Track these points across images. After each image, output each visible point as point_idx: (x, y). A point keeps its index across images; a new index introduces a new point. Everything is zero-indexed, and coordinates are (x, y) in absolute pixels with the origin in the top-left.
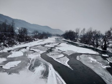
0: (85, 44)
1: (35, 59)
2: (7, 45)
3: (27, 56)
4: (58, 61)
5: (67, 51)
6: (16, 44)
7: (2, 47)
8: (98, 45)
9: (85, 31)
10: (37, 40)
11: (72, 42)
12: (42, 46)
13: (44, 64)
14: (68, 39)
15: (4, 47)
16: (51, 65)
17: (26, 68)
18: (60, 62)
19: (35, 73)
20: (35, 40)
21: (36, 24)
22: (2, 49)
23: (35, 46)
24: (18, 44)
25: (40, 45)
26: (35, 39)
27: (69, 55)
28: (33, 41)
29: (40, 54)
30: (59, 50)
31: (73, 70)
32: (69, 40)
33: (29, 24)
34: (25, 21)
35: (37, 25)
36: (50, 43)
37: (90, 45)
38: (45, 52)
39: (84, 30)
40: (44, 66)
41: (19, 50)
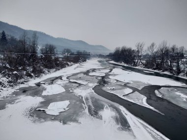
0: (155, 69)
2: (32, 74)
3: (72, 92)
4: (130, 100)
5: (132, 82)
6: (44, 73)
7: (26, 78)
8: (180, 70)
9: (154, 47)
10: (72, 65)
11: (130, 66)
12: (85, 74)
13: (109, 106)
14: (121, 62)
15: (29, 77)
16: (122, 107)
17: (85, 113)
18: (133, 102)
19: (105, 122)
20: (68, 65)
21: (62, 38)
22: (26, 82)
23: (74, 75)
24: (46, 71)
25: (81, 73)
26: (69, 63)
27: (139, 89)
29: (91, 89)
30: (117, 81)
31: (163, 114)
32: (123, 63)
33: (52, 38)
34: (45, 34)
35: (65, 39)
36: (95, 69)
37: (163, 71)
38: (96, 84)
39: (153, 45)
40: (111, 108)
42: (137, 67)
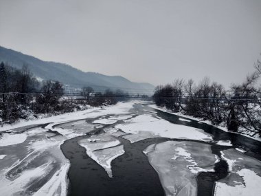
0: (196, 117)
1: (42, 152)
3: (29, 145)
5: (136, 133)
6: (25, 118)
9: (192, 86)
10: (87, 109)
11: (170, 112)
20: (79, 109)
24: (31, 116)
26: (81, 106)
27: (132, 142)
28: (73, 111)
29: (64, 140)
30: (120, 130)
32: (165, 107)
37: (205, 119)
38: (82, 135)
39: (190, 83)
41: (22, 132)
42: (176, 114)
